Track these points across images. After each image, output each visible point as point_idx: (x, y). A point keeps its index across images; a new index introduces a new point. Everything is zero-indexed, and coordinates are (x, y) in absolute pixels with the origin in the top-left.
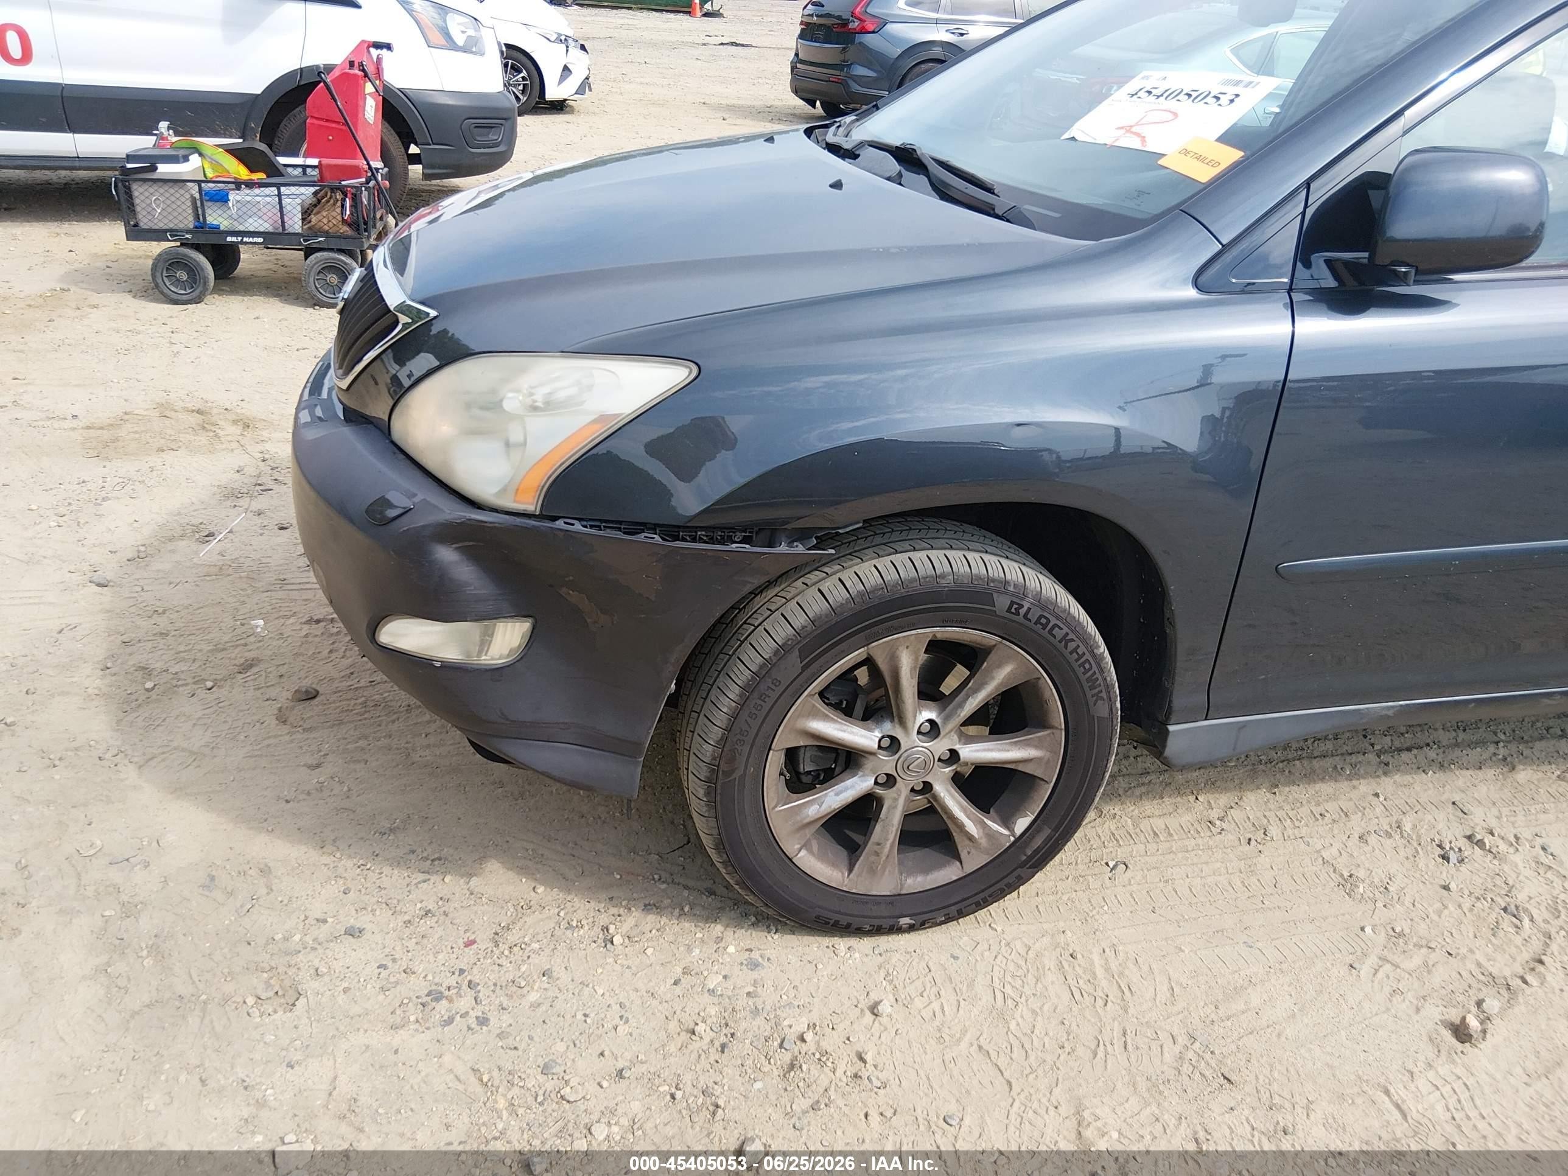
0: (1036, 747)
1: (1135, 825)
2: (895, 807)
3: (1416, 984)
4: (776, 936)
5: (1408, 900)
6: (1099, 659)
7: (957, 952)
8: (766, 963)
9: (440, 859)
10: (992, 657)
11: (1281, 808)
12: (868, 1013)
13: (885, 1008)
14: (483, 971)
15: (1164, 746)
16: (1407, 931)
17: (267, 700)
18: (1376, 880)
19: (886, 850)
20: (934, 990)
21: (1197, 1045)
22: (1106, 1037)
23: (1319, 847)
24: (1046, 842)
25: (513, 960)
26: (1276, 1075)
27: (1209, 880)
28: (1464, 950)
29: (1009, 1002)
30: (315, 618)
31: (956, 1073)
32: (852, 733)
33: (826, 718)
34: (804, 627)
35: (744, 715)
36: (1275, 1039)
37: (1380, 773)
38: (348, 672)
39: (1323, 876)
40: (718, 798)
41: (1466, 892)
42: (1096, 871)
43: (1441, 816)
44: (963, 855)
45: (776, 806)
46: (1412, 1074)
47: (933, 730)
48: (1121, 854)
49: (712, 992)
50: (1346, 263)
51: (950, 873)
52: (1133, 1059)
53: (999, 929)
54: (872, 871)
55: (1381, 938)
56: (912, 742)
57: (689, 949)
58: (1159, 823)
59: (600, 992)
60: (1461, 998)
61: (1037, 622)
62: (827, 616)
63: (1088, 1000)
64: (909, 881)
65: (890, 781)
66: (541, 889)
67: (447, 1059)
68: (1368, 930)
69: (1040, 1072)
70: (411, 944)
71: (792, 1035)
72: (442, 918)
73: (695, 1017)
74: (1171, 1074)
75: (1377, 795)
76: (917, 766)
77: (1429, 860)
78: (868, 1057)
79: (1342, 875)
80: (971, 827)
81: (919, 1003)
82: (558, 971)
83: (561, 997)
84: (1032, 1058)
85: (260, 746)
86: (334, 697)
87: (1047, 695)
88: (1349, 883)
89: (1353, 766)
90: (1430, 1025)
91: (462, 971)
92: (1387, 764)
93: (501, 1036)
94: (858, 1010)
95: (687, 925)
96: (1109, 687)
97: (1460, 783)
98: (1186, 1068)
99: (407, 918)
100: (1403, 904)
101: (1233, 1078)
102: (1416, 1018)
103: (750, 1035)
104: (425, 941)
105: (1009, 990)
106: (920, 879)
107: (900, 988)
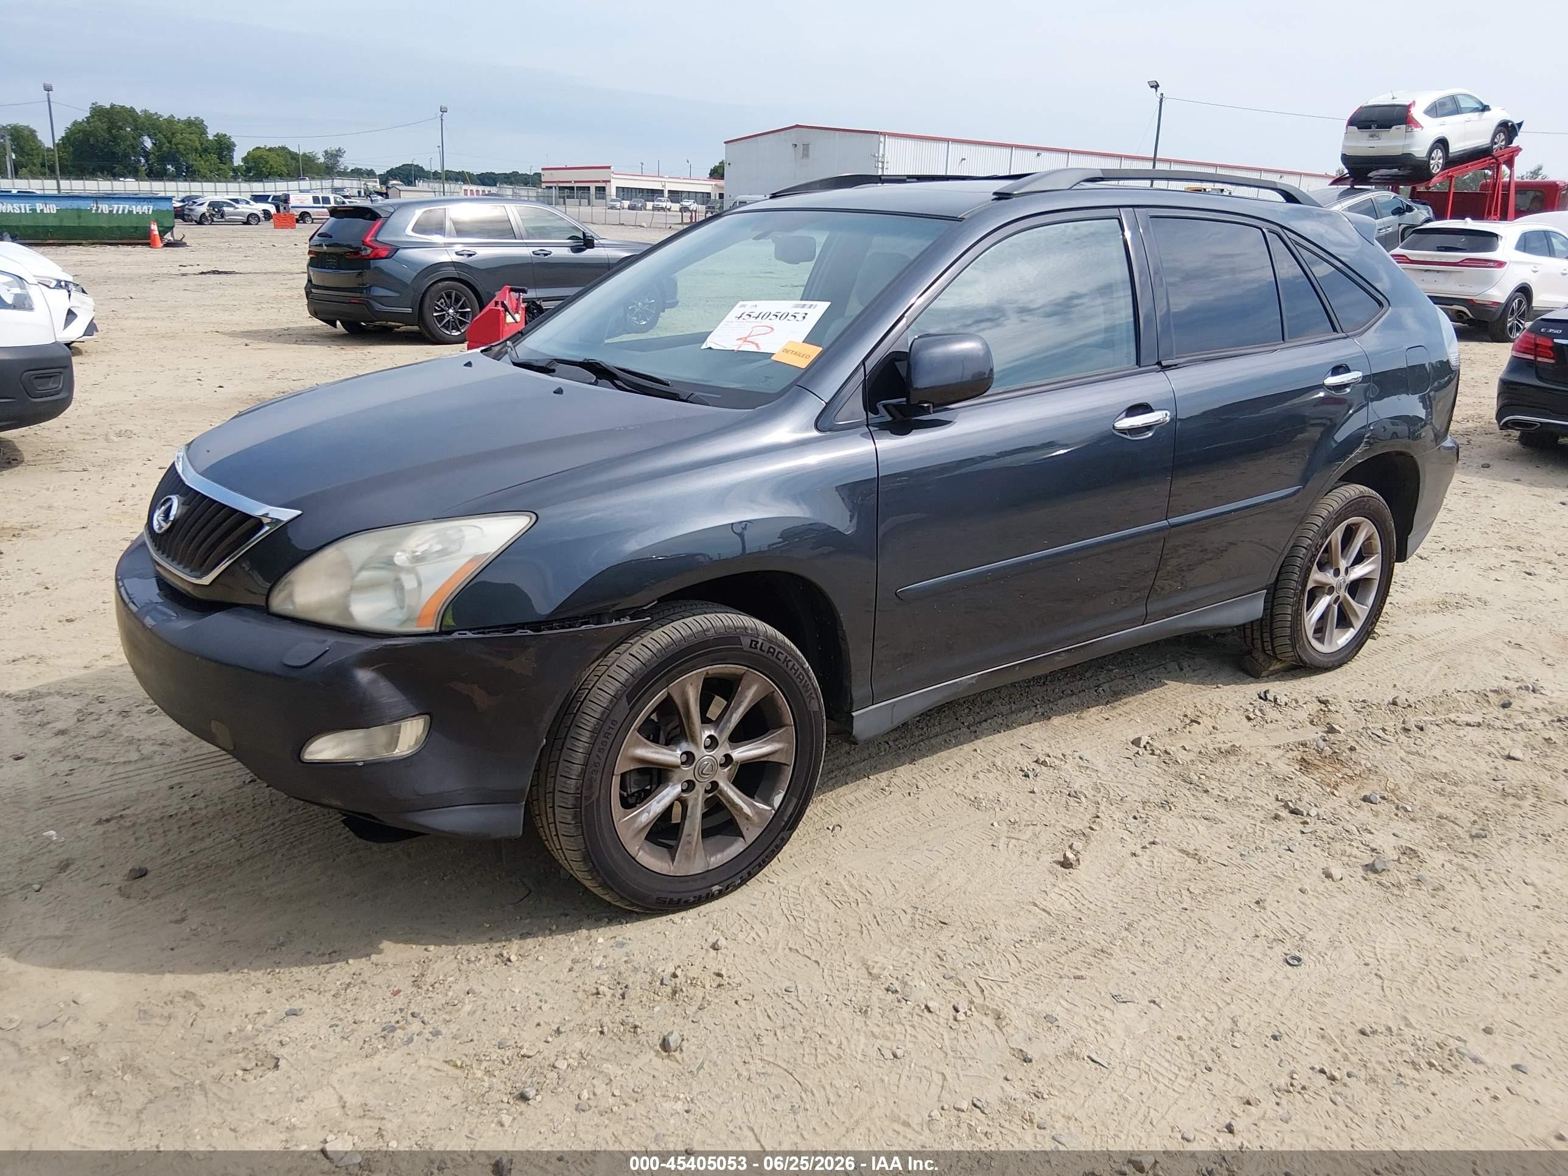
0: (778, 742)
1: (837, 803)
2: (697, 805)
3: (1033, 846)
4: (628, 925)
5: (1013, 804)
6: (806, 671)
7: (754, 902)
8: (628, 942)
9: (335, 952)
10: (743, 682)
11: (921, 771)
12: (711, 950)
13: (722, 942)
14: (419, 1004)
15: (852, 728)
16: (1018, 820)
17: (102, 885)
18: (991, 797)
19: (695, 838)
20: (749, 926)
21: (919, 911)
22: (864, 921)
23: (951, 787)
24: (794, 810)
25: (439, 991)
26: (970, 913)
27: (893, 822)
28: (1053, 822)
29: (798, 919)
30: (104, 818)
31: (781, 966)
32: (663, 754)
33: (645, 745)
34: (627, 680)
35: (595, 752)
36: (963, 895)
37: (973, 738)
38: (165, 849)
39: (960, 803)
40: (583, 818)
41: (1045, 792)
42: (823, 834)
43: (1016, 753)
44: (745, 832)
45: (620, 820)
46: (1046, 892)
47: (713, 743)
48: (834, 821)
49: (599, 968)
50: (895, 406)
51: (738, 847)
52: (885, 929)
53: (775, 882)
54: (688, 857)
55: (1005, 827)
56: (703, 755)
57: (570, 949)
58: (851, 798)
59: (517, 991)
60: (1060, 847)
61: (769, 652)
62: (640, 669)
63: (846, 906)
64: (713, 859)
65: (690, 786)
66: (432, 948)
67: (422, 1062)
68: (996, 824)
69: (833, 951)
70: (348, 1006)
71: (667, 976)
72: (362, 985)
73: (595, 985)
74: (910, 930)
75: (976, 750)
76: (707, 770)
77: (1017, 779)
78: (723, 972)
79: (970, 800)
80: (747, 810)
81: (741, 936)
82: (477, 987)
83: (489, 1003)
84: (824, 944)
85: (118, 919)
86: (165, 870)
87: (780, 702)
88: (976, 803)
89: (956, 737)
90: (1047, 865)
91: (401, 1010)
92: (976, 732)
93: (455, 1038)
94: (704, 951)
95: (559, 937)
96: (815, 689)
97: (1021, 733)
98: (918, 925)
99: (333, 993)
100: (1010, 806)
101: (946, 921)
102: (1038, 863)
103: (638, 983)
104: (358, 1002)
105: (795, 913)
106: (719, 856)
107: (726, 931)
